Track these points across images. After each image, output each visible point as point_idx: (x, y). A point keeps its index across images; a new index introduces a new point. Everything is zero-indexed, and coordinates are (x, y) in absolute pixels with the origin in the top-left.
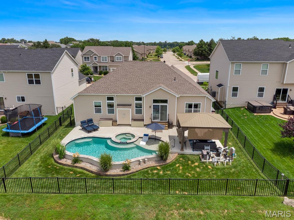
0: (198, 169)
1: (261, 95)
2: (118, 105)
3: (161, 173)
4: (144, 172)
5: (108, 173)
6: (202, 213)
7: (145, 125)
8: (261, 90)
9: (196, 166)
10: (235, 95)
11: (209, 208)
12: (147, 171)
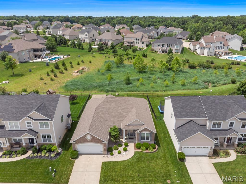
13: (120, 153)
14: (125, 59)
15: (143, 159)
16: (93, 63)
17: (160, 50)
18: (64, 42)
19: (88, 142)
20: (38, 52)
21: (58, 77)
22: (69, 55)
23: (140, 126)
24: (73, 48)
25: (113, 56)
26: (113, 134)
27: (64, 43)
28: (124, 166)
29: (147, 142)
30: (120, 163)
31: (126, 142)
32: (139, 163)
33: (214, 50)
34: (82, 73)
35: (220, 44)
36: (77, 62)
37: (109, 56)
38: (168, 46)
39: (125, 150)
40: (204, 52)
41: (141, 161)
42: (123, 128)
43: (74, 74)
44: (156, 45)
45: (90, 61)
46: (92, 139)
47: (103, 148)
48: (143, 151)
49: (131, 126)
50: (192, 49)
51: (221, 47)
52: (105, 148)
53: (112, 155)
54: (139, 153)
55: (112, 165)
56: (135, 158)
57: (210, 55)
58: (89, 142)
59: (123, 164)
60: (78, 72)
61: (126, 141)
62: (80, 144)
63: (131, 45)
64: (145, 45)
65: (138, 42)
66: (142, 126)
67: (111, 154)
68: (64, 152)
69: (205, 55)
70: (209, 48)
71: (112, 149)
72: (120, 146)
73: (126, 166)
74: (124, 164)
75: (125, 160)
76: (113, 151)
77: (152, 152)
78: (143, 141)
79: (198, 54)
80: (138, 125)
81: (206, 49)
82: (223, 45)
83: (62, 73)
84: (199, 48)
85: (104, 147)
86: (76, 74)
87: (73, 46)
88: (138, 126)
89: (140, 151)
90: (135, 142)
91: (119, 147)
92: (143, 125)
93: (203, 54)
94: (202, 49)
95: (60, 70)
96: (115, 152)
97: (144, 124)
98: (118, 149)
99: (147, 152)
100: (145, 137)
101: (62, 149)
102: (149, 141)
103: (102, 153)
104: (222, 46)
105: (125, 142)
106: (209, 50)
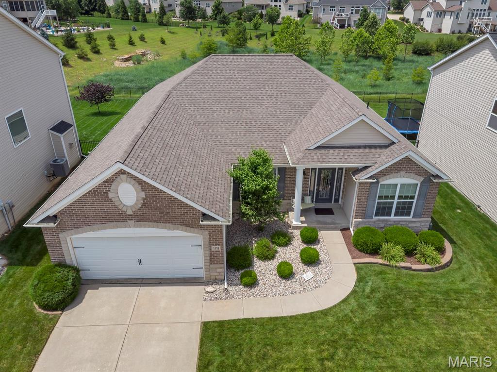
13: (286, 273)
14: (251, 39)
15: (408, 304)
16: (170, 44)
17: (333, 20)
18: (98, 5)
19: (124, 221)
20: (23, 9)
21: (71, 67)
22: (109, 26)
23: (373, 150)
24: (122, 19)
25: (221, 34)
26: (252, 184)
27: (99, 7)
28: (323, 344)
29: (399, 222)
30: (302, 329)
31: (306, 225)
32: (399, 327)
33: (468, 18)
34: (139, 63)
35: (482, 3)
36: (127, 39)
37: (210, 33)
38: (354, 11)
39: (311, 260)
40: (441, 26)
41: (405, 315)
42: (299, 161)
43: (117, 64)
44: (324, 10)
45: (162, 38)
46: (144, 205)
47: (208, 252)
48: (393, 263)
49: (331, 151)
50: (411, 20)
51: (482, 12)
52: (214, 248)
53: (252, 283)
54: (381, 273)
55: (256, 338)
56: (368, 297)
57: (456, 31)
58: (131, 222)
59: (317, 332)
60: (129, 60)
61: (302, 222)
62: (86, 231)
63: (262, 12)
64: (297, 13)
65: (280, 6)
66: (383, 150)
67: (245, 280)
68: (11, 273)
69: (443, 32)
70: (458, 13)
71: (248, 254)
72: (282, 240)
73: (334, 343)
74: (322, 333)
75: (322, 312)
76: (250, 264)
77: (437, 269)
78: (384, 220)
79: (427, 31)
80: (365, 147)
81: (447, 17)
82: (487, 8)
83: (83, 57)
84: (429, 15)
85: (211, 244)
86: (124, 65)
87: (120, 16)
88: (367, 150)
89: (381, 261)
90: (344, 225)
91: (279, 249)
92: (386, 147)
93: (440, 30)
94: (437, 17)
95: (78, 51)
96: (264, 270)
97: (393, 143)
98: (273, 257)
99: (414, 267)
100: (396, 201)
101: (8, 259)
102: (410, 218)
103: (201, 274)
104: (485, 10)
105: (299, 224)
106: (457, 18)
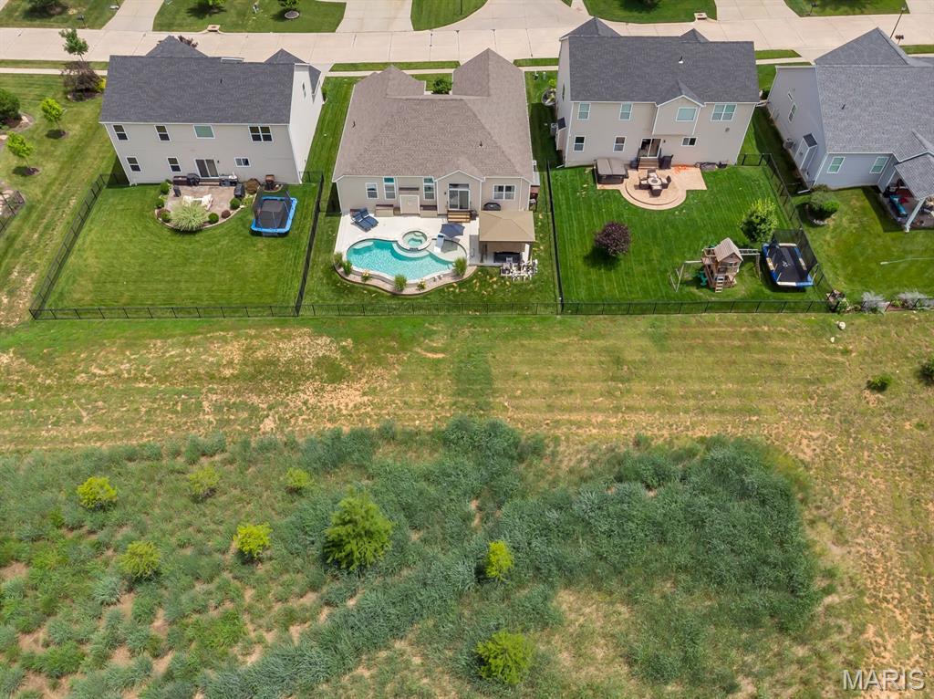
0: (495, 286)
1: (619, 148)
2: (401, 189)
3: (457, 291)
4: (439, 291)
5: (404, 293)
6: (487, 330)
7: (439, 215)
8: (620, 140)
9: (494, 282)
10: (578, 148)
11: (494, 327)
12: (443, 289)
